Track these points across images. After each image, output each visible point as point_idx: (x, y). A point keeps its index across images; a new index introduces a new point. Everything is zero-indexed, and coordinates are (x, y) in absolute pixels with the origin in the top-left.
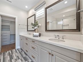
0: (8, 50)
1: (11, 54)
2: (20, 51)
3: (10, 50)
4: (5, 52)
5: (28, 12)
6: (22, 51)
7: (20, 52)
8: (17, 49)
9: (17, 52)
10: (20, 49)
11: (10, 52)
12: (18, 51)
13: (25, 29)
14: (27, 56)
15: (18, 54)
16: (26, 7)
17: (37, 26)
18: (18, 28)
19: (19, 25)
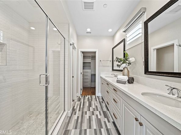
0: (88, 95)
1: (90, 101)
2: (101, 100)
3: (90, 95)
4: (85, 96)
5: (113, 37)
6: (103, 102)
7: (100, 102)
8: (98, 97)
9: (97, 101)
10: (101, 98)
11: (90, 98)
12: (97, 99)
13: (108, 66)
14: (108, 111)
15: (97, 103)
16: (110, 30)
17: (128, 62)
18: (99, 66)
19: (100, 61)
